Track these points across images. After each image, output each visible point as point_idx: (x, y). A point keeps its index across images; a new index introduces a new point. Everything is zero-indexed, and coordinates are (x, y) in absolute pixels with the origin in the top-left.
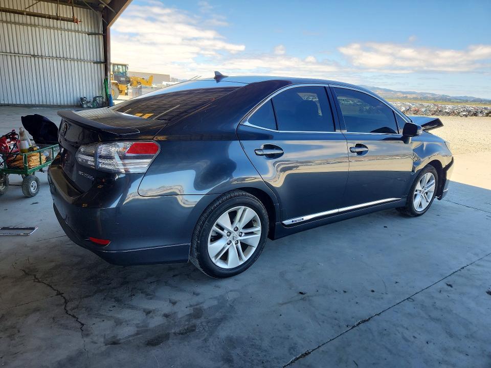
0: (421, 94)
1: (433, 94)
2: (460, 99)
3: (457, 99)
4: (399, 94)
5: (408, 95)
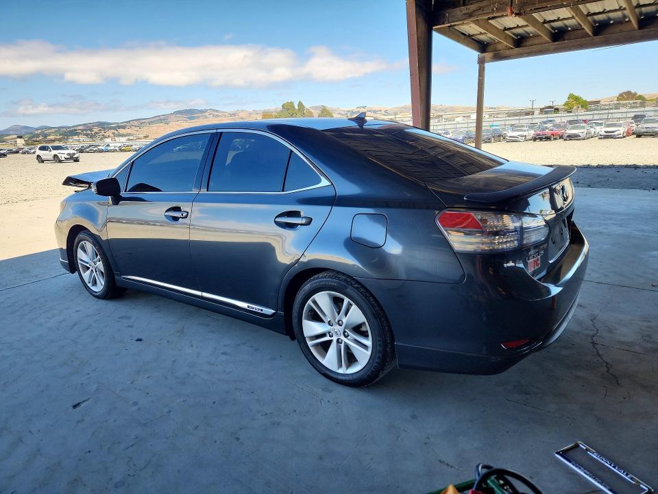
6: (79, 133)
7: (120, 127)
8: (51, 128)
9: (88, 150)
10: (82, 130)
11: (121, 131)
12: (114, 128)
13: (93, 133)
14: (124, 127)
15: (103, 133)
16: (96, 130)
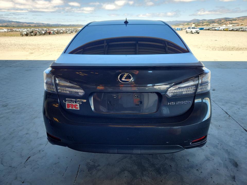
0: (37, 23)
1: (43, 24)
2: (56, 26)
3: (54, 25)
4: (25, 24)
5: (30, 24)
6: (216, 22)
7: (233, 20)
8: (206, 20)
9: (211, 29)
10: (217, 21)
11: (234, 22)
12: (231, 20)
13: (221, 22)
14: (235, 20)
15: (225, 22)
16: (223, 21)
